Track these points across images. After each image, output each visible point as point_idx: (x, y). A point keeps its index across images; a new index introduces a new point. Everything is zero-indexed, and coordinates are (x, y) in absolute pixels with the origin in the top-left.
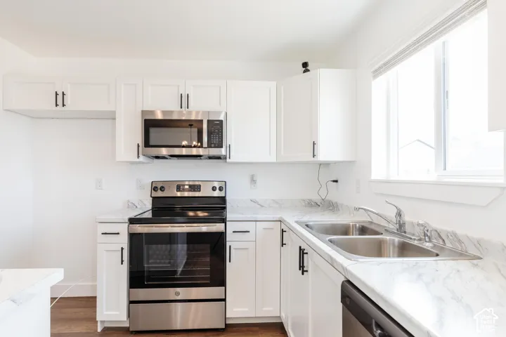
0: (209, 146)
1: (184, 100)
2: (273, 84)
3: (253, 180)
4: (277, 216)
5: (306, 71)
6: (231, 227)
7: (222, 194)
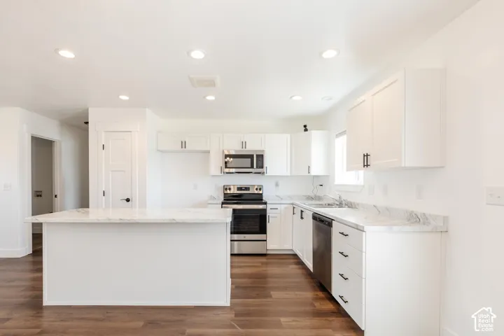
0: (257, 168)
1: (244, 144)
2: (288, 136)
3: (277, 185)
4: (291, 202)
5: (306, 130)
6: (269, 207)
7: (261, 192)
